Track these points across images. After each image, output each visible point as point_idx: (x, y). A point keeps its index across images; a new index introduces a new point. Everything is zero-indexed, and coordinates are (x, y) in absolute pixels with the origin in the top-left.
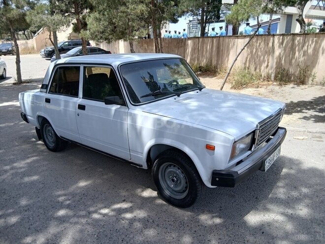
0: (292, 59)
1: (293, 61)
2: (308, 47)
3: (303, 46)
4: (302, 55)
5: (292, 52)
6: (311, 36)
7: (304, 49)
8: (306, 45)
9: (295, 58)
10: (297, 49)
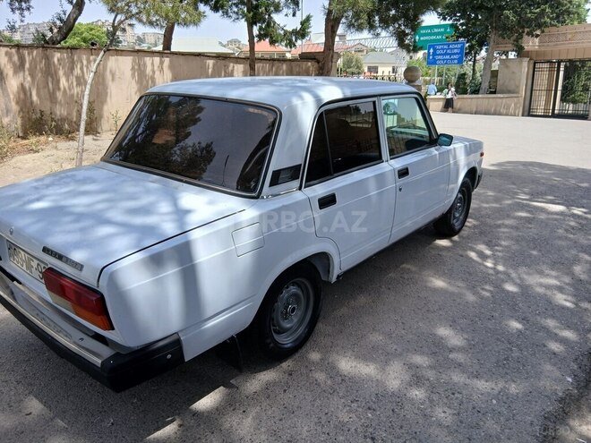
0: (54, 93)
1: (59, 95)
2: (82, 69)
3: (72, 69)
4: (75, 84)
5: (50, 79)
6: (82, 52)
7: (75, 73)
8: (79, 67)
9: (62, 89)
10: (61, 73)
